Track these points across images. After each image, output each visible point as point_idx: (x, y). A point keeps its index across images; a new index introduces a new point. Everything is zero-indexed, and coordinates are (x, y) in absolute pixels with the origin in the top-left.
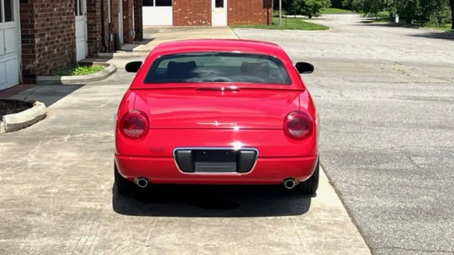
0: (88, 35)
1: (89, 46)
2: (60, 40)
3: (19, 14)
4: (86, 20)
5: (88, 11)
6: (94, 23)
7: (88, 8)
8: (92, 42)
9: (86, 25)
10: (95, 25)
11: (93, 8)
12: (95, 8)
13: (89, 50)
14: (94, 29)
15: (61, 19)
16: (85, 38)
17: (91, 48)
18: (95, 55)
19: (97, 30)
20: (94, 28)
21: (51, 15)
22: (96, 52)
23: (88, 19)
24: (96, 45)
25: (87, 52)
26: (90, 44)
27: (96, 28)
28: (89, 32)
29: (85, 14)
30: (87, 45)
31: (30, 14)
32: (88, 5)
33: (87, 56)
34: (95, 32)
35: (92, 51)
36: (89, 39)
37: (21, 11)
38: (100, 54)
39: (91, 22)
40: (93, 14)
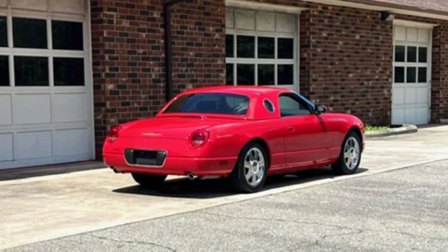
0: (432, 102)
1: (432, 112)
2: (357, 103)
3: (299, 78)
4: (430, 87)
5: (433, 79)
6: (437, 90)
7: (432, 76)
8: (435, 108)
9: (430, 92)
10: (439, 92)
11: (437, 76)
12: (440, 75)
13: (432, 116)
14: (437, 96)
15: (362, 84)
16: (428, 105)
17: (434, 114)
18: (437, 121)
19: (441, 96)
20: (437, 94)
21: (343, 80)
22: (438, 118)
23: (433, 86)
24: (438, 111)
25: (430, 117)
26: (433, 110)
27: (439, 95)
28: (432, 99)
29: (430, 82)
30: (430, 111)
31: (307, 79)
32: (433, 73)
33: (430, 121)
34: (438, 99)
35: (434, 117)
36: (432, 105)
37: (301, 76)
38: (442, 120)
39: (435, 89)
40: (437, 81)
